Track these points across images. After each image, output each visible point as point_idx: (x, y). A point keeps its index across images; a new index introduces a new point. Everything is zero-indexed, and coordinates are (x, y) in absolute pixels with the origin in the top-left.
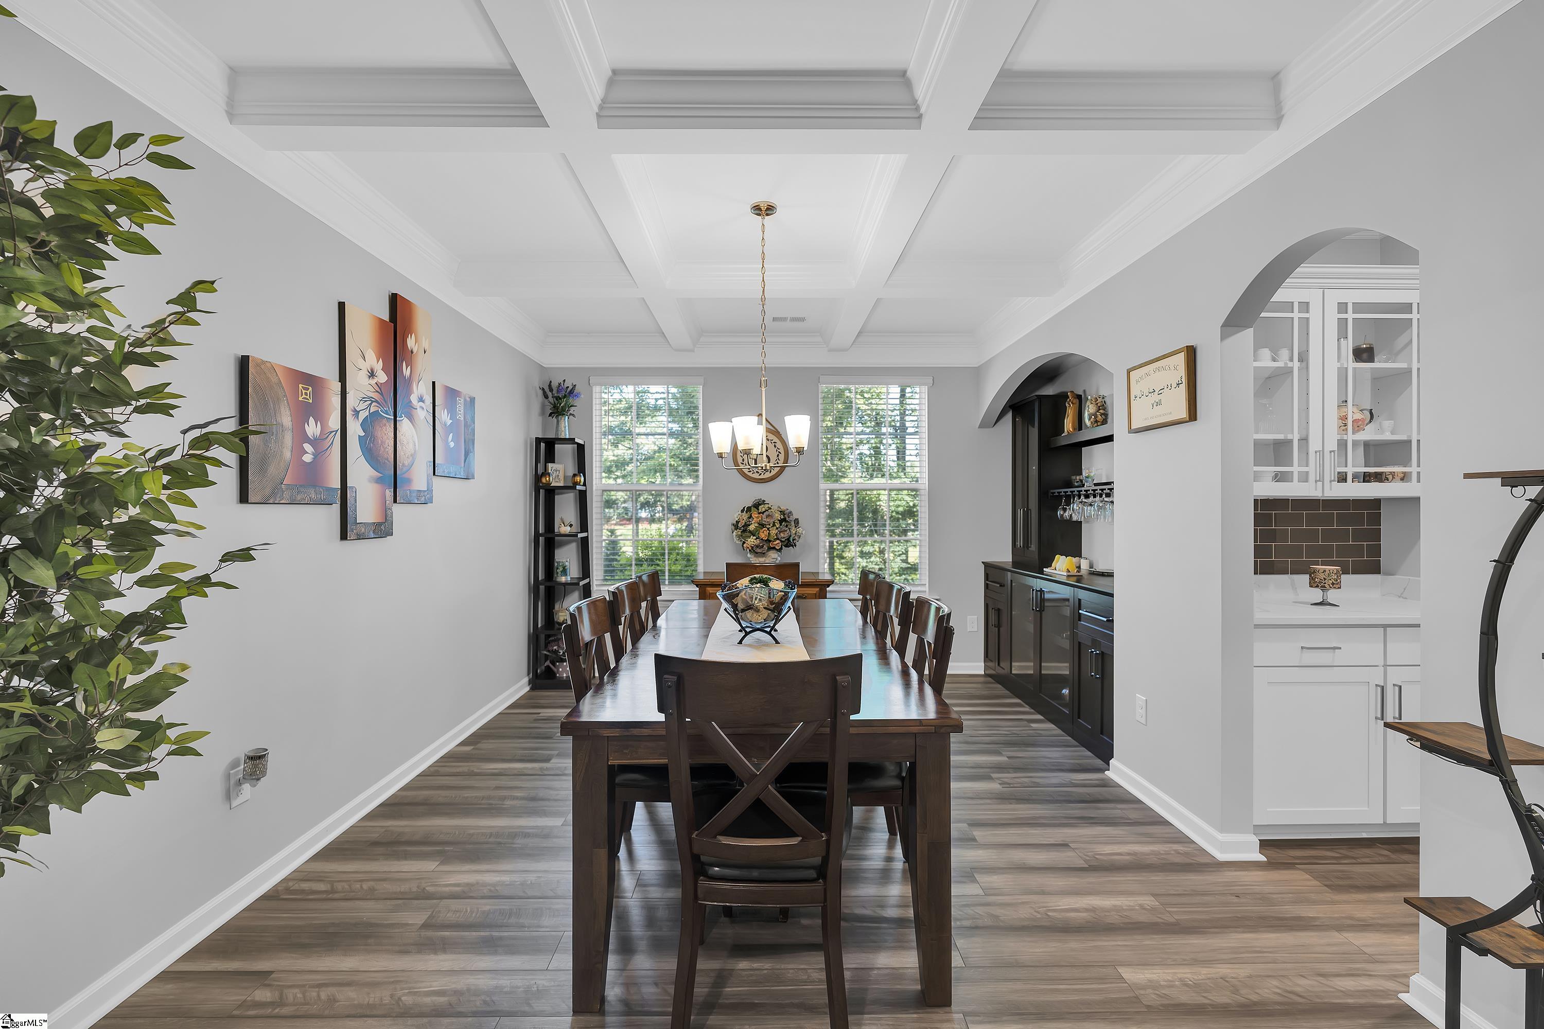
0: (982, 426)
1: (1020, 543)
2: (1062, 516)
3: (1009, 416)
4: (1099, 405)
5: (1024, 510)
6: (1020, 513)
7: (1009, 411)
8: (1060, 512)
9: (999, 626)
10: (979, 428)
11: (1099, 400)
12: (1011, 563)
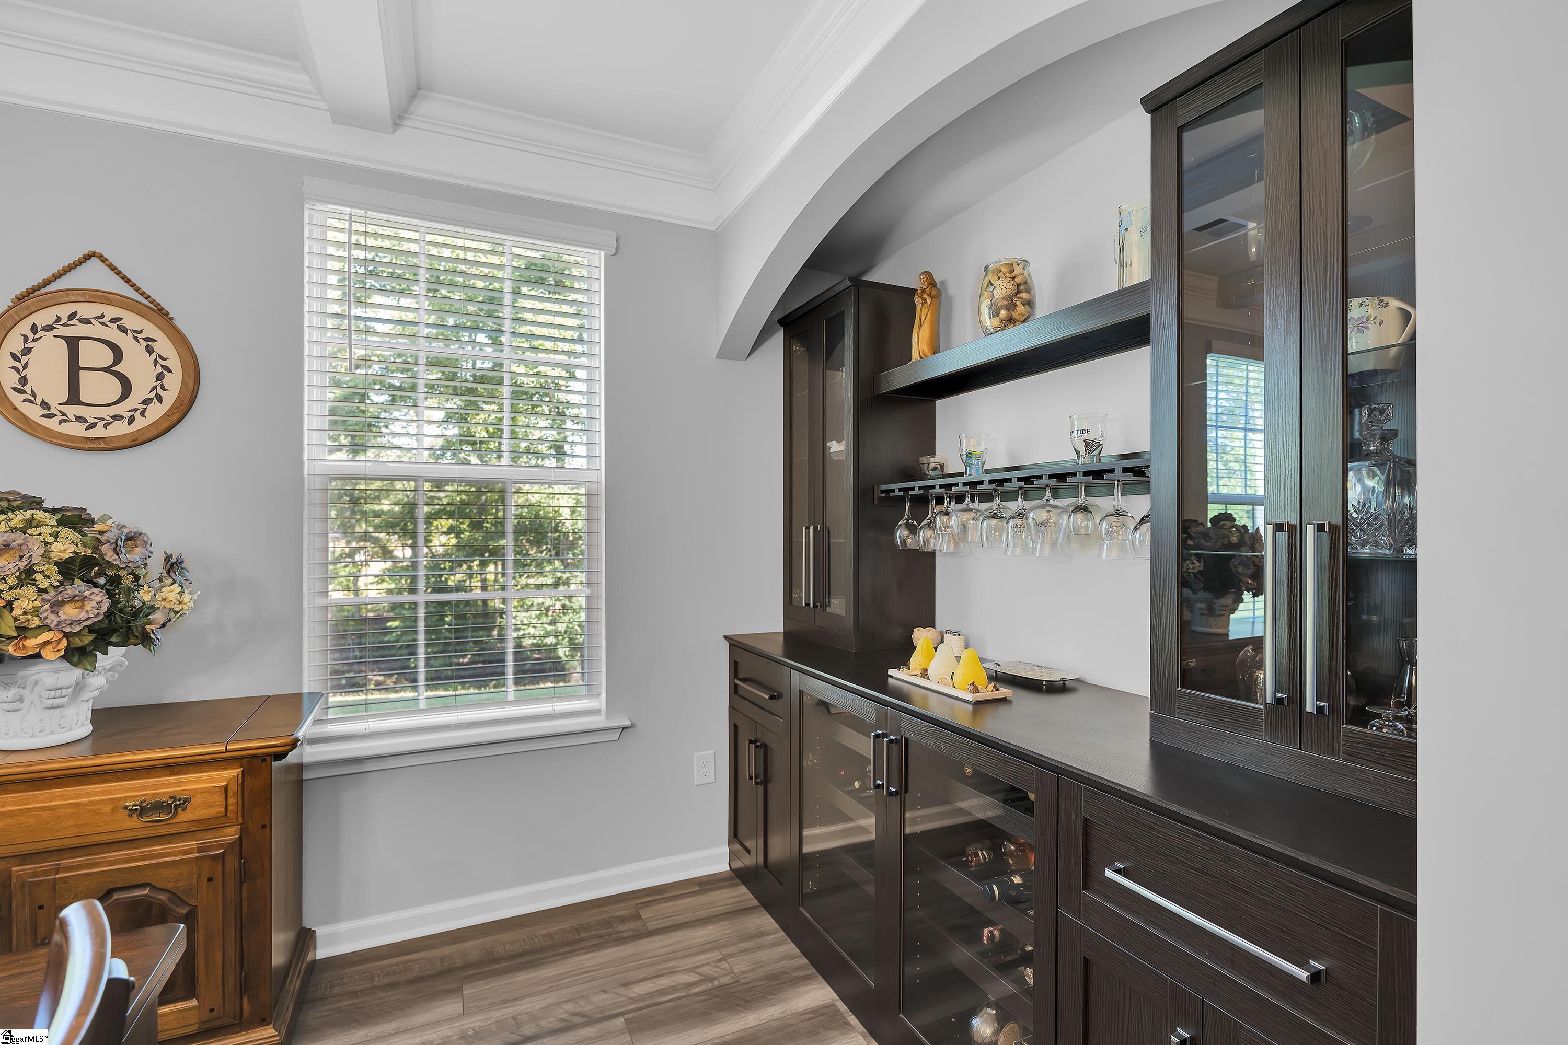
0: (724, 353)
1: (805, 595)
2: (904, 542)
3: (778, 339)
4: (1018, 280)
5: (815, 528)
6: (806, 537)
7: (778, 330)
8: (901, 533)
9: (764, 779)
10: (719, 356)
11: (1017, 270)
12: (781, 639)
